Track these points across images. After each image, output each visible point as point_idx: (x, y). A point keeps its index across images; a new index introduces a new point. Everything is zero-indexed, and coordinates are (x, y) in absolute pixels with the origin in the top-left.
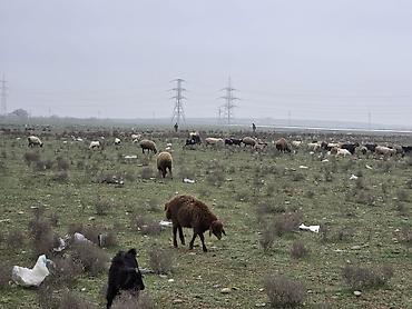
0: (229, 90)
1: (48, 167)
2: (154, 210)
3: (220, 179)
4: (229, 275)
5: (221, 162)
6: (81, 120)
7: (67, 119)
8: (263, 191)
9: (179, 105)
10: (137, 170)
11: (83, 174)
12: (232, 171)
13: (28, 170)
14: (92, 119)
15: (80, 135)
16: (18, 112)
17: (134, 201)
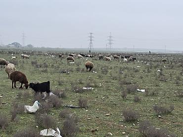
0: (110, 37)
1: (40, 67)
2: (81, 83)
3: (106, 71)
4: (109, 109)
5: (107, 65)
6: (53, 49)
7: (48, 48)
8: (123, 76)
9: (91, 43)
10: (75, 68)
11: (53, 69)
12: (111, 68)
13: (33, 68)
14: (58, 48)
15: (53, 54)
16: (29, 46)
17: (73, 80)
